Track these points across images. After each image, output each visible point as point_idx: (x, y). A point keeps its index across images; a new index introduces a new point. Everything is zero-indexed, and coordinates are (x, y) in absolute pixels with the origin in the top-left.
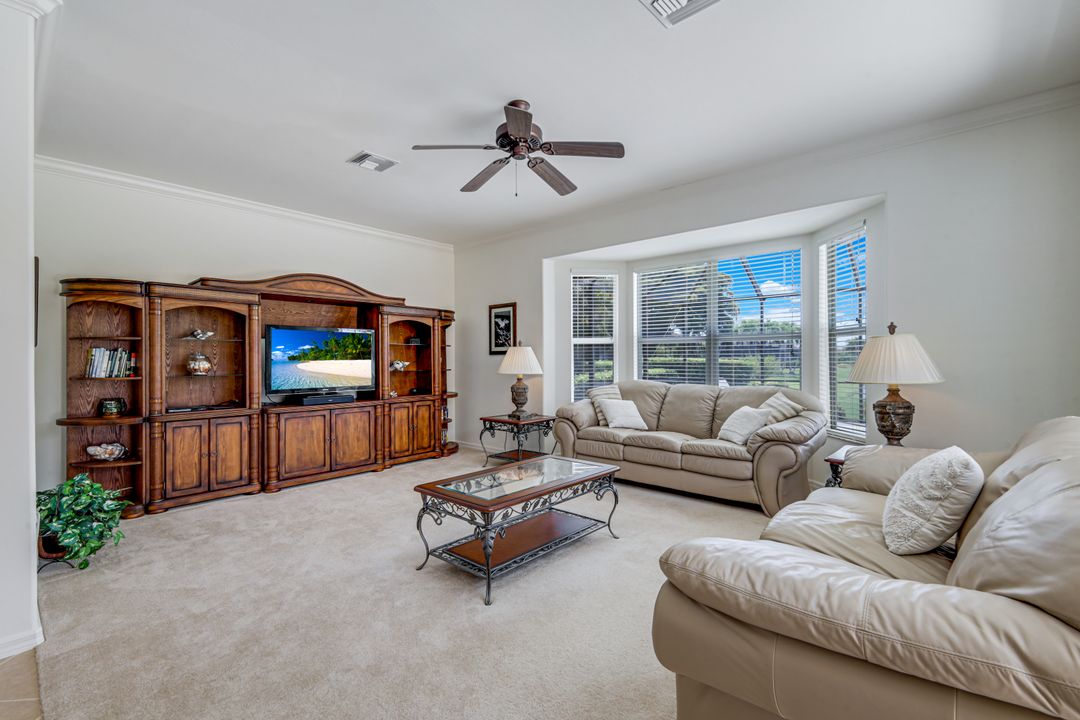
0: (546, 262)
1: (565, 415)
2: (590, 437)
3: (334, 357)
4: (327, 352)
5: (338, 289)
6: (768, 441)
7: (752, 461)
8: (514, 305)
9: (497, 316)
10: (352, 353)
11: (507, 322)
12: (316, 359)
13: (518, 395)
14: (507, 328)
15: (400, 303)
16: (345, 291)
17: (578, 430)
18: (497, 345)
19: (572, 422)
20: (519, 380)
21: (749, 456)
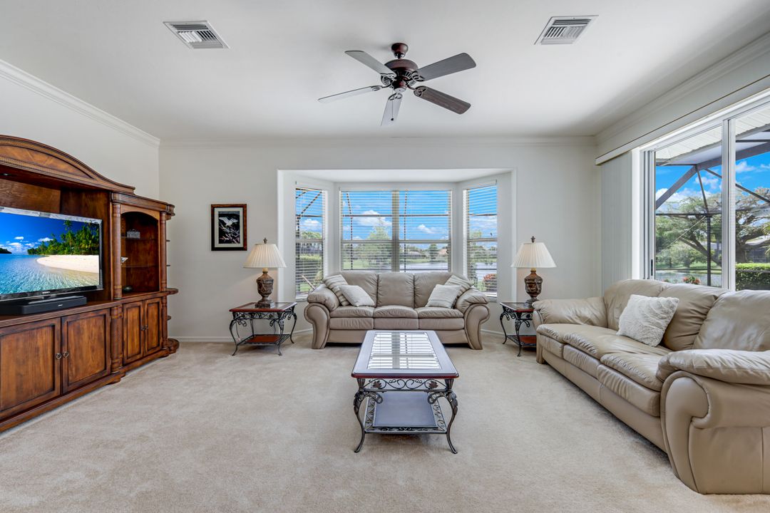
0: (280, 173)
1: (318, 300)
2: (343, 315)
3: (70, 252)
4: (65, 246)
5: (63, 166)
6: (473, 304)
7: (463, 318)
8: (244, 206)
9: (221, 215)
10: (84, 249)
11: (235, 221)
12: (55, 253)
13: (264, 286)
14: (236, 226)
15: (128, 191)
16: (71, 169)
17: (330, 312)
18: (221, 242)
19: (324, 305)
20: (265, 273)
21: (462, 314)
